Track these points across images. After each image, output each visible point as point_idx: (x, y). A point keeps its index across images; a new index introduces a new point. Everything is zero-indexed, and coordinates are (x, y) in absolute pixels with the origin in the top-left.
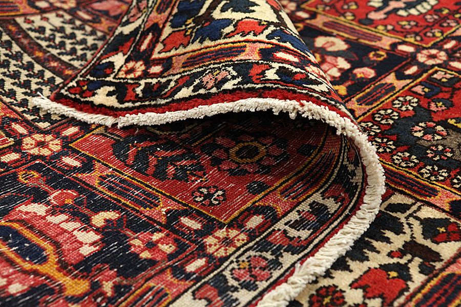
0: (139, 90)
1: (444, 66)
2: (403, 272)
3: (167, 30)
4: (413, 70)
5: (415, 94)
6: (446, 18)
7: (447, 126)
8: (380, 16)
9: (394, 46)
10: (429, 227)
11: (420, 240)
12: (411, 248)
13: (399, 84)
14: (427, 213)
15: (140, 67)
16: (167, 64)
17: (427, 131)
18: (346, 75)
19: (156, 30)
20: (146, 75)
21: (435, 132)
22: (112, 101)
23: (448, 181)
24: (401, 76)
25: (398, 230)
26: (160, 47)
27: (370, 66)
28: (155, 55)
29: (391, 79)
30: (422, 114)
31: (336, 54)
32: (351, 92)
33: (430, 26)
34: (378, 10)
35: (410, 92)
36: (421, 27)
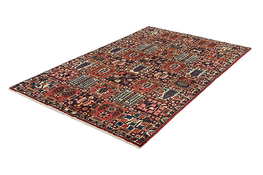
0: (20, 89)
1: (181, 75)
2: (178, 96)
3: (29, 85)
4: (177, 76)
5: (178, 79)
6: (180, 69)
7: (182, 82)
8: (171, 69)
9: (174, 73)
10: (180, 92)
11: (180, 94)
12: (179, 94)
13: (175, 78)
14: (180, 91)
15: (23, 86)
16: (26, 88)
17: (179, 83)
18: (168, 77)
19: (28, 84)
20: (23, 88)
21: (180, 83)
22: (16, 89)
23: (182, 88)
24: (175, 77)
25: (177, 93)
26: (27, 86)
27: (171, 75)
28: (26, 86)
29: (174, 77)
30: (179, 81)
31: (166, 74)
32: (169, 79)
33: (179, 70)
34: (171, 68)
35: (177, 79)
36: (177, 70)
